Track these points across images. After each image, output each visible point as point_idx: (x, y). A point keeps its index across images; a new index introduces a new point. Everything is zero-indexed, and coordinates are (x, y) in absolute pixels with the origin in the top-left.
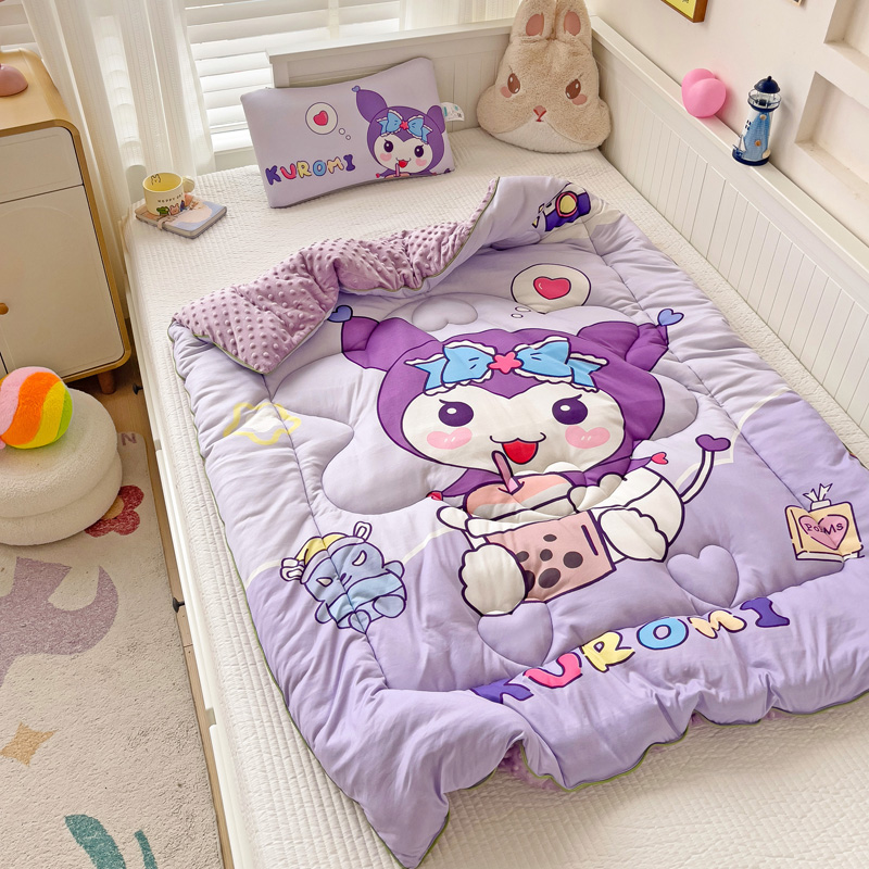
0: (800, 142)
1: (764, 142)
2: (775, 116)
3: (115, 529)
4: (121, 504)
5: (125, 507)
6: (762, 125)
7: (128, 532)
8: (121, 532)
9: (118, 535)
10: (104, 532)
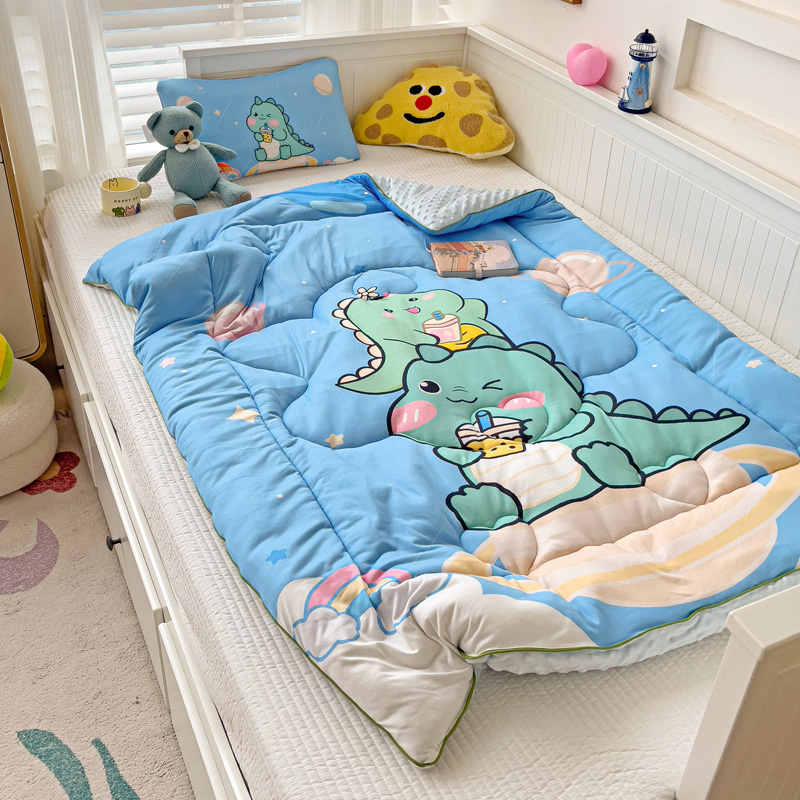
0: (678, 88)
1: (645, 91)
2: (653, 66)
3: (51, 488)
4: (58, 468)
5: (62, 469)
6: (642, 75)
7: (65, 490)
8: (57, 490)
9: (56, 493)
10: (40, 491)
